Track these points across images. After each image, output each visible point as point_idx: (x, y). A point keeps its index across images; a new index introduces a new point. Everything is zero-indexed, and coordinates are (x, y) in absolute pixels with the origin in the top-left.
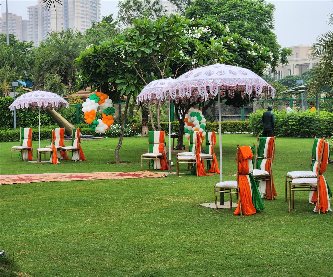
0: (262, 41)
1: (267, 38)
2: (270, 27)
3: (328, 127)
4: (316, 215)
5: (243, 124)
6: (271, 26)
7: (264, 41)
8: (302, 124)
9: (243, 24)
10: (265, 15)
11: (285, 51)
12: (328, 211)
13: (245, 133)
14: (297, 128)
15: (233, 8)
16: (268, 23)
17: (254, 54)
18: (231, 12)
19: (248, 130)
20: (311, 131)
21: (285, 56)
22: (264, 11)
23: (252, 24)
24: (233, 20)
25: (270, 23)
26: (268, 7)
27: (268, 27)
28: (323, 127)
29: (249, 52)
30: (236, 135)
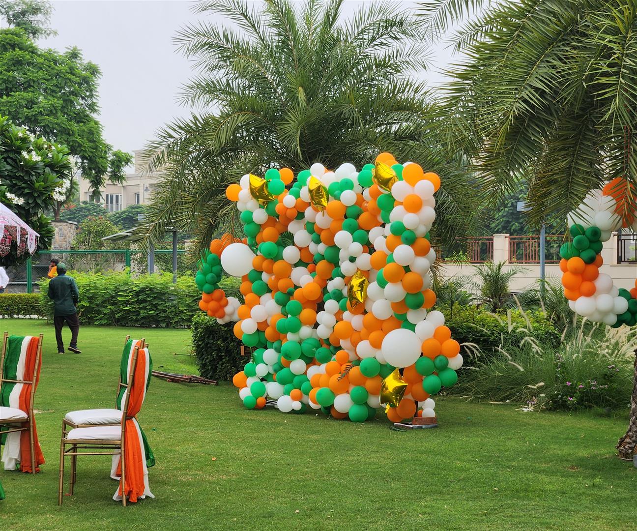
0: (73, 134)
1: (84, 131)
2: (89, 109)
3: (193, 307)
4: (117, 510)
5: (28, 300)
6: (92, 107)
7: (76, 135)
8: (144, 301)
9: (36, 100)
10: (80, 84)
11: (119, 157)
12: (144, 497)
13: (32, 316)
14: (133, 308)
15: (14, 67)
16: (86, 100)
17: (35, 157)
18: (11, 74)
19: (38, 312)
20: (160, 315)
21: (119, 167)
22: (79, 77)
23: (53, 101)
24: (14, 90)
25: (90, 101)
26: (86, 69)
27: (87, 109)
28: (183, 307)
29: (25, 154)
30: (12, 321)
